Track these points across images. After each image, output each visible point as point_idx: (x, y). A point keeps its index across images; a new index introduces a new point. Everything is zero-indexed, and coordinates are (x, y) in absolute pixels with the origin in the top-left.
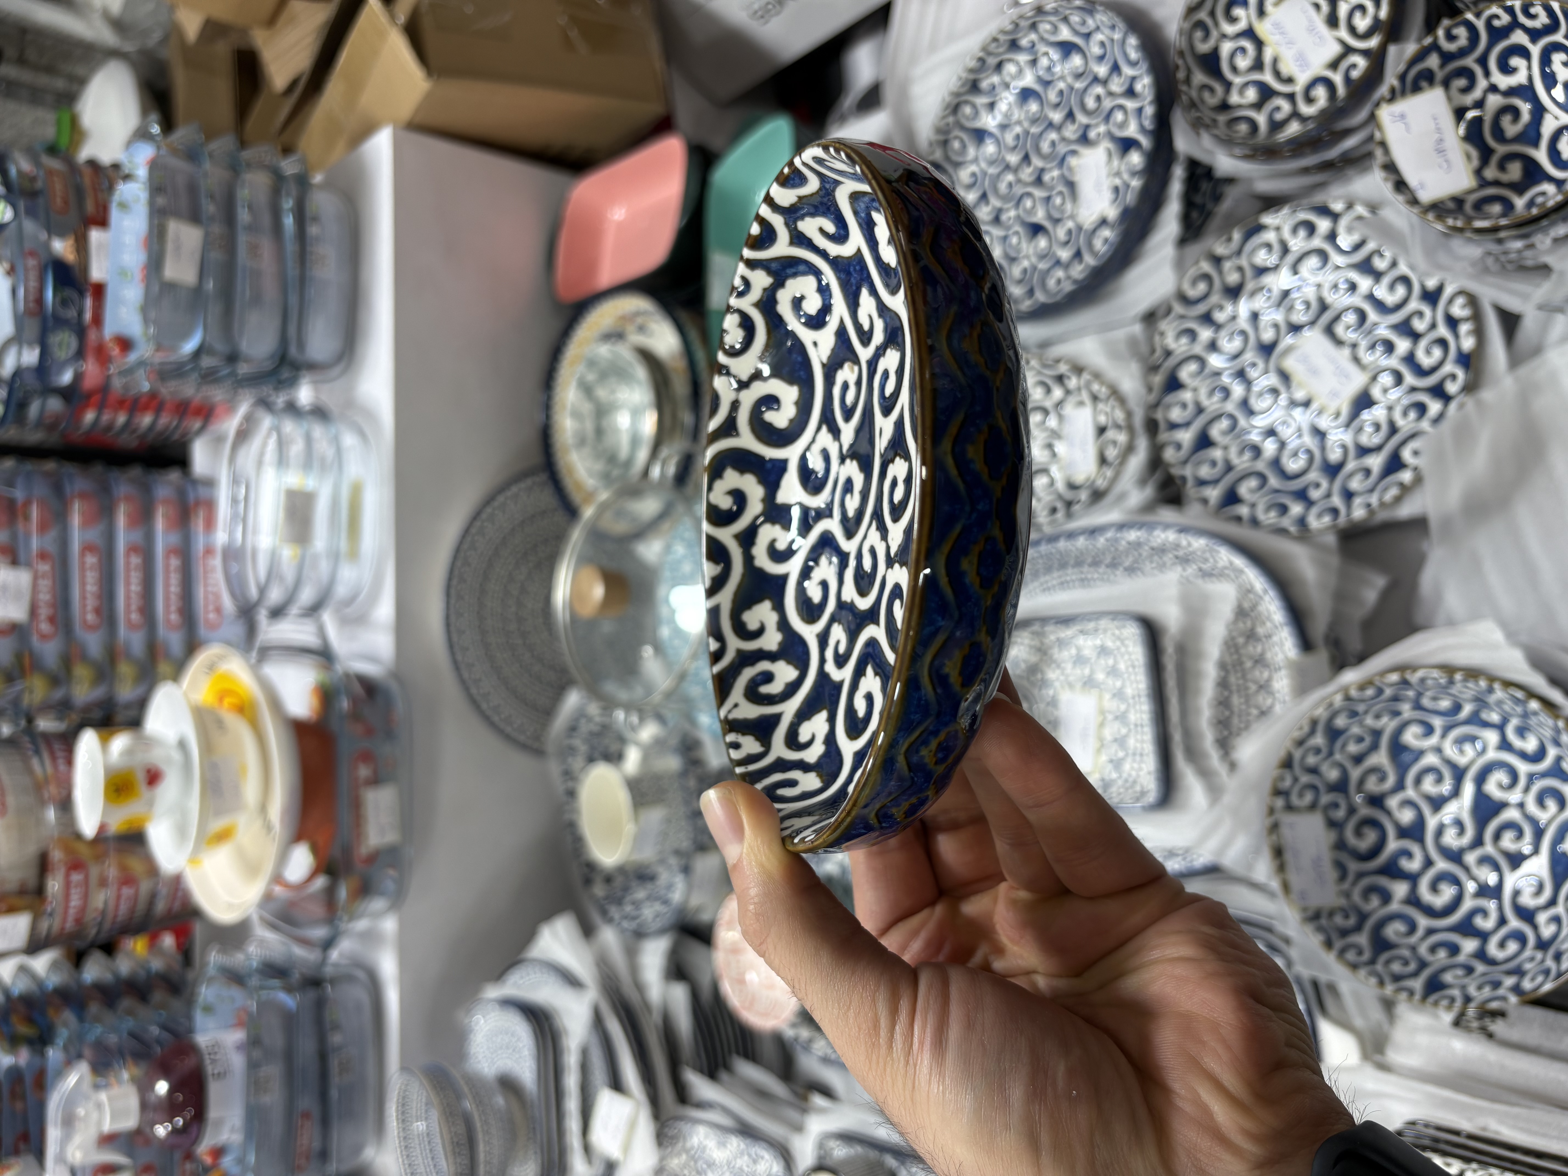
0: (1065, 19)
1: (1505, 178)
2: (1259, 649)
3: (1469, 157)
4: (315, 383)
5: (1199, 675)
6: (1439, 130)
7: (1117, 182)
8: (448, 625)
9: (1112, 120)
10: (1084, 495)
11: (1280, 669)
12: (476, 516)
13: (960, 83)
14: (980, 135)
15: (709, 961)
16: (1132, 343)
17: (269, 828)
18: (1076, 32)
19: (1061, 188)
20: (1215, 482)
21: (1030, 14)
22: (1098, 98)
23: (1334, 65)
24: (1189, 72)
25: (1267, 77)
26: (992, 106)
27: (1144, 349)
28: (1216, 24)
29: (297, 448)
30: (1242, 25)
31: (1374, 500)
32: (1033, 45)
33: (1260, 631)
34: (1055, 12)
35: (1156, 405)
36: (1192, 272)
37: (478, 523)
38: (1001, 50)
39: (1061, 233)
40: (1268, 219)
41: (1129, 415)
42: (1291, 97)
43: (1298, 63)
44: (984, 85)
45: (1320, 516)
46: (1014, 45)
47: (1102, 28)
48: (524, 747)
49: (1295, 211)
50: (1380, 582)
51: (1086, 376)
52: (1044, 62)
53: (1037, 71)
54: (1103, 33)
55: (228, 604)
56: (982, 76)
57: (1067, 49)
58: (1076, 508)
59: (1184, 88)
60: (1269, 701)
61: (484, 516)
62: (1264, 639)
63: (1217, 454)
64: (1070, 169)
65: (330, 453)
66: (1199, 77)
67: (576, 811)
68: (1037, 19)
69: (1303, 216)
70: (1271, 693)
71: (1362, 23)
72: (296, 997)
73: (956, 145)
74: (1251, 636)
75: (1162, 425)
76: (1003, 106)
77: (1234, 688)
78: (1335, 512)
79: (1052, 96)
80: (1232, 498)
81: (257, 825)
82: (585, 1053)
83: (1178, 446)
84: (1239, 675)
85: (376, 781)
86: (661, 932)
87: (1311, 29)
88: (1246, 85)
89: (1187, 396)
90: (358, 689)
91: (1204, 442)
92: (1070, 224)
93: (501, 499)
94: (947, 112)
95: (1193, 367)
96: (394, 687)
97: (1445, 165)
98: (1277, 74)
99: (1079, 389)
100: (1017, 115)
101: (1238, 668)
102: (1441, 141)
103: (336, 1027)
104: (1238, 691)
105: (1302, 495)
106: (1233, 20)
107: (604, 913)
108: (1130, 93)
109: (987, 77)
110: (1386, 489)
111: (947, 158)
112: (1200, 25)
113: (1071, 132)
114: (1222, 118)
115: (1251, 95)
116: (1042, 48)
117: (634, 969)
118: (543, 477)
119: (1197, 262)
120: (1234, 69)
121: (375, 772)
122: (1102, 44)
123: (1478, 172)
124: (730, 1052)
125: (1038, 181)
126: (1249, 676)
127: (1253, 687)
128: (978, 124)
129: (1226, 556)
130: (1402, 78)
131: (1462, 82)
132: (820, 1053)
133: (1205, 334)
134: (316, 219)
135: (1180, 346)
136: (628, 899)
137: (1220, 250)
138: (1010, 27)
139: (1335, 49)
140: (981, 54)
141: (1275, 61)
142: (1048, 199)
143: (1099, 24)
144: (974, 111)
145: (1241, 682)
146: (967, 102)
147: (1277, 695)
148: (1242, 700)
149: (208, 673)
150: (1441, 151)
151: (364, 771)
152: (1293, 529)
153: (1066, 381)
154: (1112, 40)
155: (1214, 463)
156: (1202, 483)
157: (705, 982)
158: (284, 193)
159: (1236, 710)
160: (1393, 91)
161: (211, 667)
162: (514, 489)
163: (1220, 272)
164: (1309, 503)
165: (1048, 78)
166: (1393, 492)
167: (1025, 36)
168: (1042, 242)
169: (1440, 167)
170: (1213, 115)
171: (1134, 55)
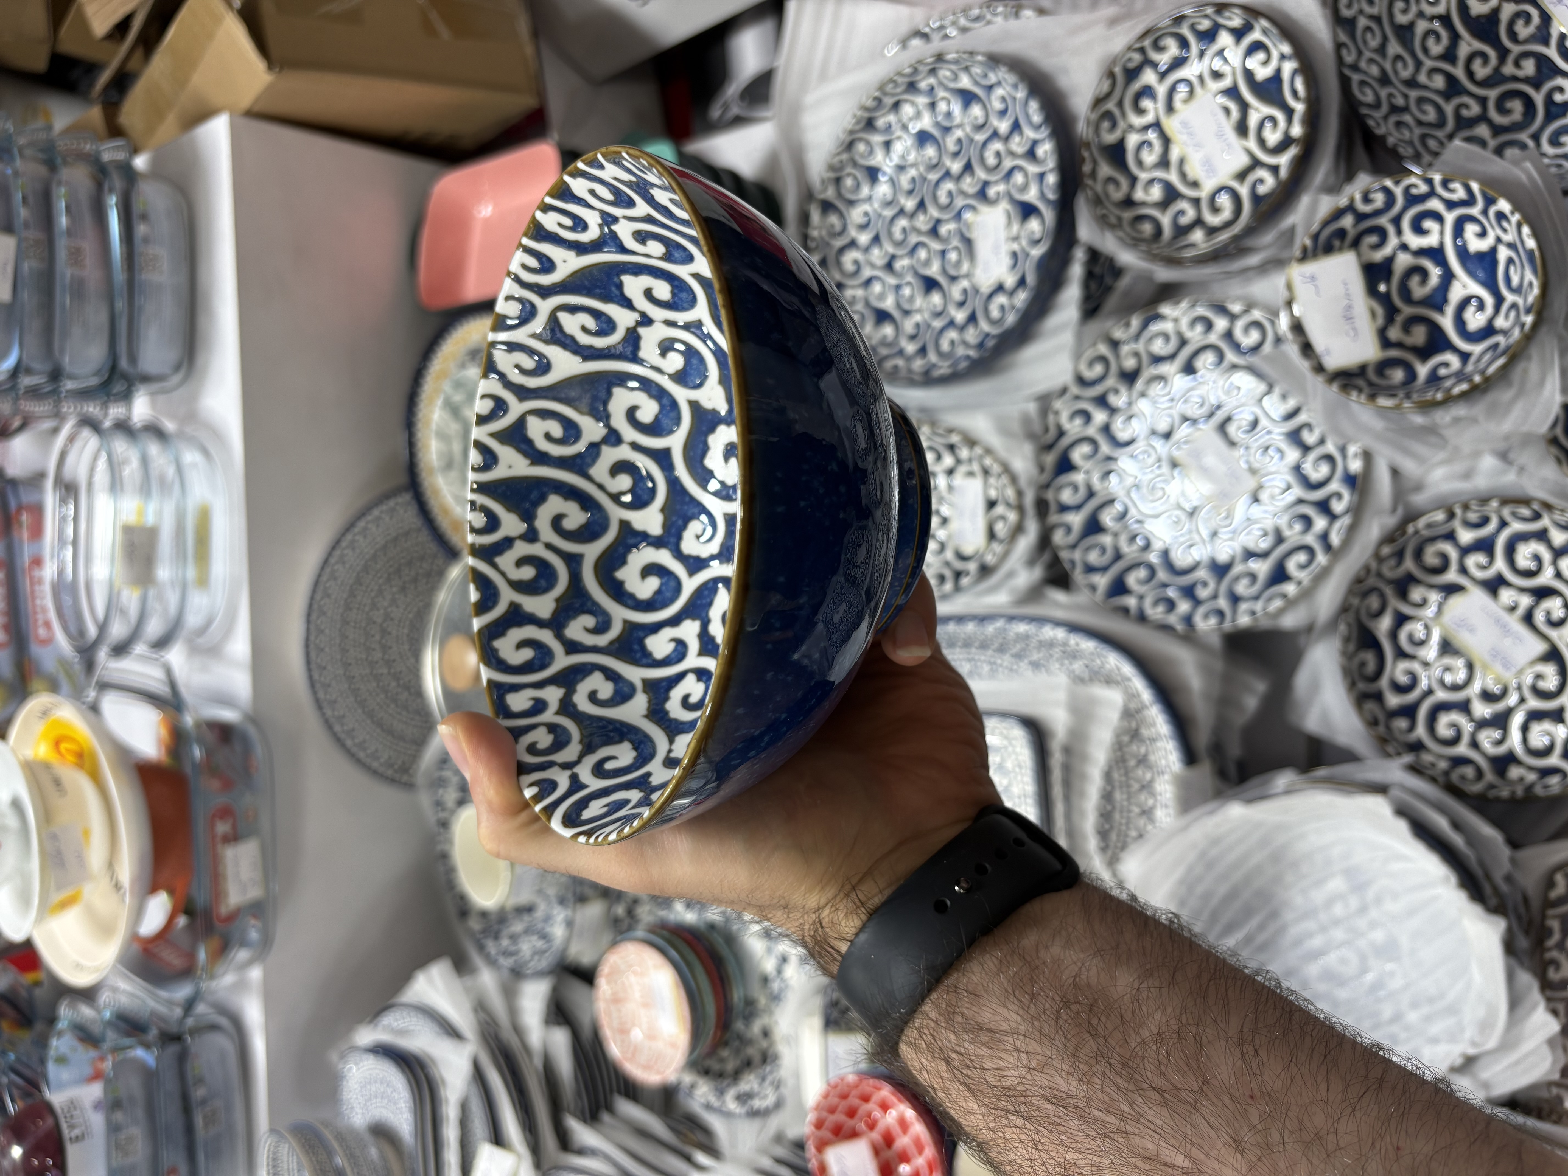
0: (967, 69)
1: (1409, 341)
2: (1143, 750)
3: (1373, 314)
4: (152, 394)
5: (1084, 777)
6: (1348, 296)
7: (1015, 247)
8: (308, 662)
9: (1012, 181)
10: (972, 567)
11: (1163, 773)
12: (335, 545)
13: (854, 121)
14: (873, 174)
15: (591, 1001)
16: (1026, 420)
17: (118, 887)
18: (976, 83)
19: (955, 242)
20: (1104, 569)
21: (929, 60)
22: (998, 154)
23: (1241, 176)
24: (1095, 163)
25: (1173, 177)
26: (887, 145)
27: (1037, 427)
28: (1124, 115)
29: (131, 470)
30: (1149, 118)
31: (1258, 606)
32: (932, 89)
33: (1145, 732)
34: (956, 62)
35: (1047, 486)
36: (1089, 354)
37: (337, 553)
38: (899, 90)
39: (956, 291)
40: (1166, 309)
41: (1020, 494)
42: (1196, 202)
43: (1206, 168)
44: (880, 123)
45: (1206, 616)
46: (912, 87)
47: (1003, 83)
48: (392, 781)
49: (1193, 306)
50: (1260, 686)
51: (978, 451)
52: (942, 107)
53: (936, 117)
54: (1004, 89)
55: (62, 642)
56: (878, 114)
57: (967, 98)
58: (965, 581)
59: (1089, 182)
60: (1150, 802)
61: (344, 544)
62: (1148, 742)
63: (1106, 540)
64: (968, 226)
65: (171, 471)
66: (1105, 170)
67: (450, 841)
68: (937, 66)
69: (1201, 311)
70: (1153, 794)
71: (1273, 137)
72: (153, 1052)
73: (849, 182)
74: (1135, 735)
75: (1053, 507)
76: (898, 148)
77: (1117, 784)
78: (1220, 614)
79: (950, 144)
80: (1119, 588)
81: (104, 884)
82: (464, 1107)
83: (1069, 529)
84: (1122, 771)
85: (233, 838)
86: (540, 974)
87: (1220, 135)
88: (1151, 181)
89: (1079, 478)
90: (211, 737)
91: (1094, 527)
92: (965, 283)
93: (361, 524)
94: (840, 149)
95: (1086, 449)
96: (252, 731)
97: (1352, 333)
98: (1183, 175)
99: (970, 460)
100: (912, 157)
101: (1121, 765)
102: (1349, 307)
103: (200, 1081)
104: (1121, 787)
105: (1189, 592)
106: (1140, 112)
107: (481, 948)
108: (1031, 154)
109: (884, 115)
110: (1270, 599)
111: (840, 195)
112: (1108, 115)
113: (969, 184)
114: (1127, 215)
115: (1156, 193)
116: (941, 93)
117: (513, 1011)
118: (407, 497)
119: (1094, 344)
120: (1140, 163)
121: (234, 826)
122: (1003, 99)
123: (1382, 334)
124: (611, 1091)
125: (934, 232)
126: (1131, 775)
127: (1136, 786)
128: (872, 162)
129: (1114, 661)
130: (1315, 237)
131: (1373, 239)
132: (703, 1100)
133: (1100, 417)
134: (144, 217)
135: (1074, 427)
136: (505, 932)
137: (1118, 334)
138: (908, 71)
139: (1243, 161)
140: (877, 94)
141: (1182, 162)
142: (943, 253)
143: (1001, 78)
144: (869, 149)
145: (1123, 779)
146: (860, 139)
147: (1159, 798)
148: (1125, 796)
149: (41, 718)
150: (1349, 318)
151: (222, 828)
152: (1180, 627)
153: (957, 451)
154: (1014, 99)
155: (1103, 550)
156: (1090, 569)
157: (585, 1021)
158: (106, 187)
159: (1118, 805)
160: (1305, 250)
161: (45, 713)
162: (376, 512)
163: (1117, 356)
164: (1197, 602)
165: (946, 124)
166: (1277, 603)
167: (924, 79)
168: (936, 298)
169: (1347, 334)
170: (1117, 212)
171: (1037, 118)
